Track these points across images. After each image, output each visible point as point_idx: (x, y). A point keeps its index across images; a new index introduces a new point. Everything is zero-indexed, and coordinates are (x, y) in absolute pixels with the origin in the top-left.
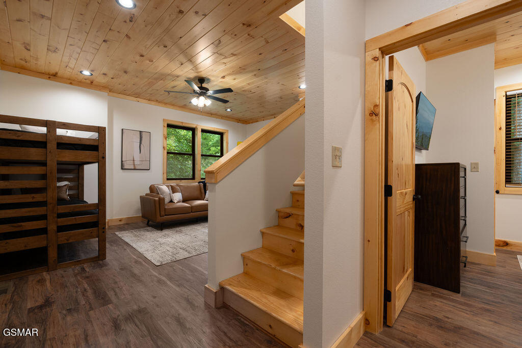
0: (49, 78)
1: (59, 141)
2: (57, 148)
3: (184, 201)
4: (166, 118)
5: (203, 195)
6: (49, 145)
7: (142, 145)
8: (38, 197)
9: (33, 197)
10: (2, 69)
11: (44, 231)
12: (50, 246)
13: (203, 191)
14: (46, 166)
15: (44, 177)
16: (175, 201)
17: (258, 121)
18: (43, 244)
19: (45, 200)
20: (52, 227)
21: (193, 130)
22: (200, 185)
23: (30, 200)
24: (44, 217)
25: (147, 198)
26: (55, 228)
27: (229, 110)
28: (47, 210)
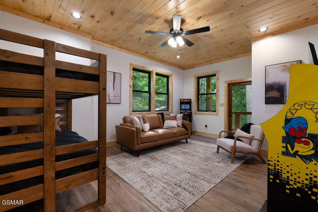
0: (44, 21)
1: (58, 68)
2: (56, 76)
3: (151, 129)
4: (132, 63)
5: (162, 124)
6: (46, 71)
7: (115, 84)
8: (33, 138)
9: (27, 137)
10: (1, 10)
11: (40, 180)
12: (47, 198)
13: (161, 121)
14: (43, 97)
15: (39, 110)
16: (147, 131)
17: (195, 67)
18: (39, 196)
19: (41, 140)
20: (50, 174)
21: (149, 73)
22: (159, 116)
23: (23, 142)
24: (39, 162)
25: (121, 128)
26: (53, 174)
27: (178, 57)
28: (43, 153)
